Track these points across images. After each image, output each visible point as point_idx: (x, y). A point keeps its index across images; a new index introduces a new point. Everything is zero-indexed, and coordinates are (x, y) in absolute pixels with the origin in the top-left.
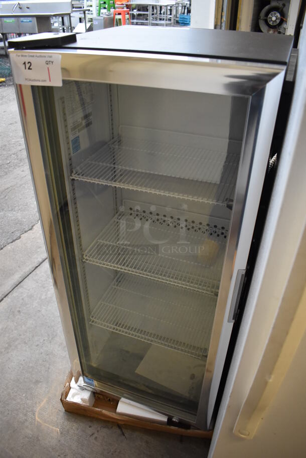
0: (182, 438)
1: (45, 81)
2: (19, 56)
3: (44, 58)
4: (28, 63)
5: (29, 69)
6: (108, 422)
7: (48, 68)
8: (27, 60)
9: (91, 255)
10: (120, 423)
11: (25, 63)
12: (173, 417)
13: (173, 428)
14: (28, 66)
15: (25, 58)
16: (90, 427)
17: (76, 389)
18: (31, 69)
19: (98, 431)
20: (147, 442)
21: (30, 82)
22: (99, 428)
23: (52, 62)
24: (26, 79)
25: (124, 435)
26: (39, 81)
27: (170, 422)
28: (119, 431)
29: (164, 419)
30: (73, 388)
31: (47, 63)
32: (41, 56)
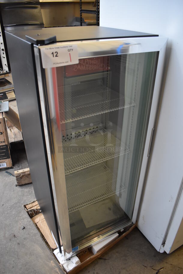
0: (126, 237)
1: (67, 62)
2: (48, 49)
3: (66, 48)
4: (55, 52)
5: (56, 56)
6: (93, 262)
7: (70, 54)
8: (54, 51)
10: (99, 257)
11: (53, 53)
12: (120, 230)
13: (124, 234)
14: (55, 55)
15: (53, 49)
16: (89, 272)
17: (66, 263)
18: (58, 56)
19: (94, 270)
20: (117, 252)
21: (58, 64)
22: (93, 268)
23: (72, 50)
24: (54, 64)
25: (106, 259)
26: (64, 63)
27: (120, 233)
28: (102, 260)
29: (117, 235)
30: (63, 264)
31: (69, 50)
32: (64, 47)
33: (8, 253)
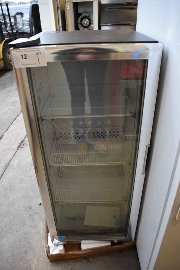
0: (120, 251)
1: (36, 64)
2: (18, 52)
3: (35, 51)
4: (24, 55)
5: (25, 58)
6: (77, 258)
7: (38, 57)
8: (23, 53)
9: (54, 162)
10: (84, 256)
11: (22, 55)
12: (113, 240)
13: (115, 246)
14: (24, 57)
15: (22, 52)
16: (69, 265)
17: (53, 247)
18: (26, 58)
19: (74, 265)
20: (104, 260)
21: (26, 66)
22: (74, 264)
23: (40, 53)
24: (23, 65)
25: (90, 262)
26: (32, 64)
27: (113, 244)
28: (85, 260)
29: (109, 244)
30: (51, 247)
31: (37, 54)
32: (33, 51)
33: (19, 218)
